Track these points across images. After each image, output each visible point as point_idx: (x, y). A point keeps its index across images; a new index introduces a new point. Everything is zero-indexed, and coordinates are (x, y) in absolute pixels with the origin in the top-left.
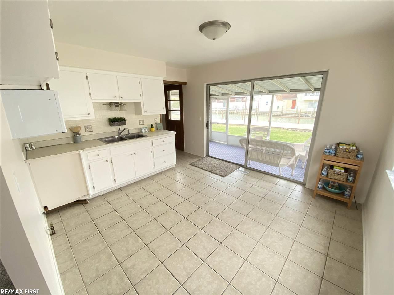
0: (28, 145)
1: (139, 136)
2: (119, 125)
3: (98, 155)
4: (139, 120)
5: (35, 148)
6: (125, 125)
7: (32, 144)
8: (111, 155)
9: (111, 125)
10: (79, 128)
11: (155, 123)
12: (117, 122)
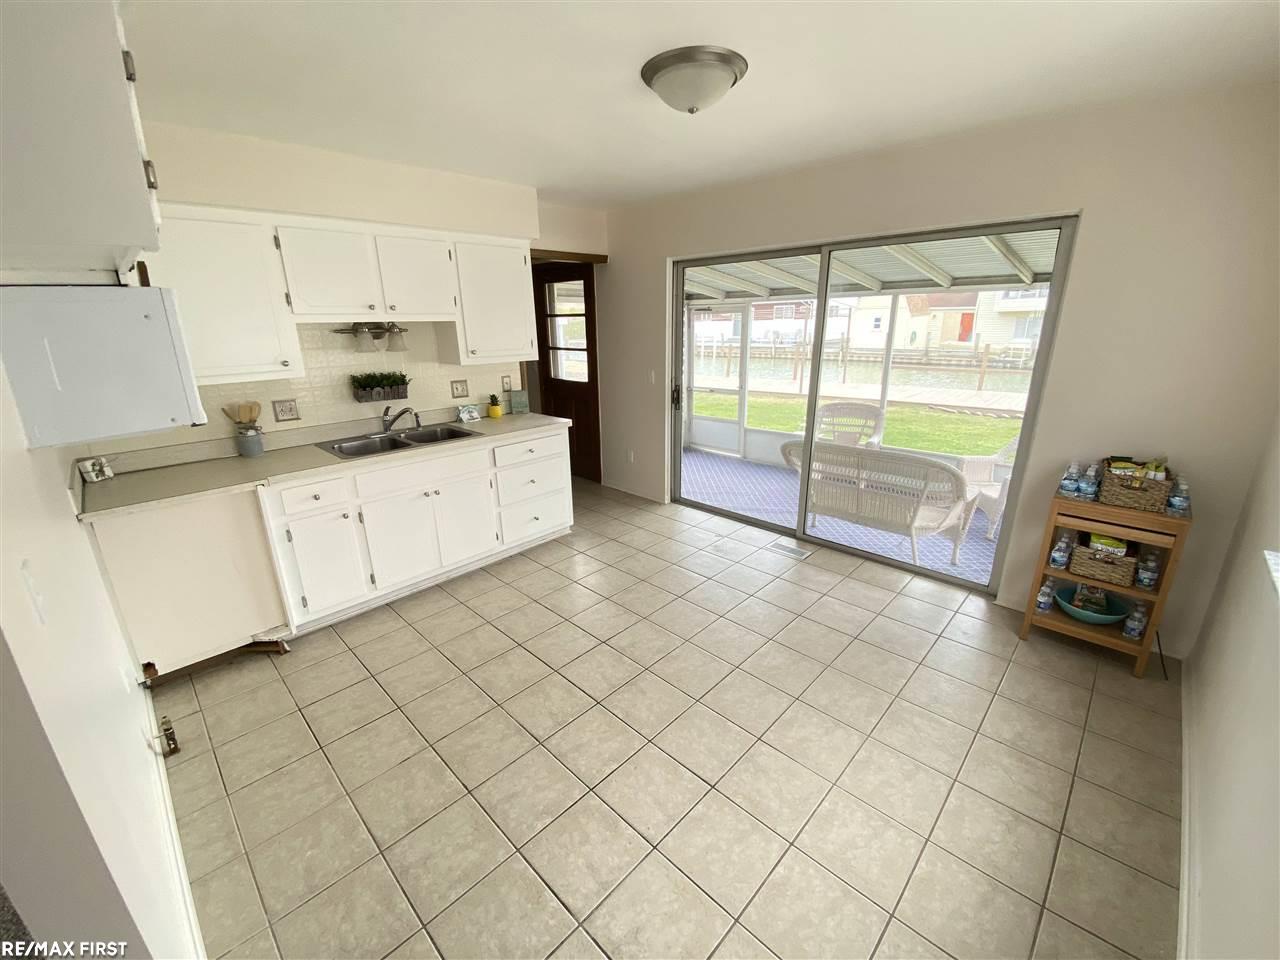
0: (88, 465)
1: (452, 433)
2: (386, 397)
3: (316, 498)
4: (452, 382)
5: (112, 475)
6: (406, 397)
7: (104, 460)
8: (358, 496)
9: (358, 398)
10: (253, 407)
11: (505, 391)
12: (378, 389)
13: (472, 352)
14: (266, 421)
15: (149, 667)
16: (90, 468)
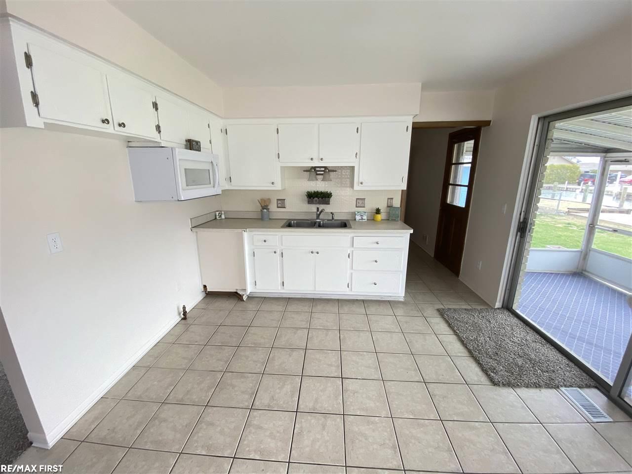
0: (217, 213)
1: (344, 225)
2: (320, 203)
3: (265, 241)
4: (357, 199)
5: (224, 218)
6: (329, 204)
7: (223, 212)
8: (282, 245)
9: (309, 203)
11: (388, 207)
12: (316, 199)
13: (361, 183)
14: (273, 207)
15: (205, 287)
16: (217, 214)
